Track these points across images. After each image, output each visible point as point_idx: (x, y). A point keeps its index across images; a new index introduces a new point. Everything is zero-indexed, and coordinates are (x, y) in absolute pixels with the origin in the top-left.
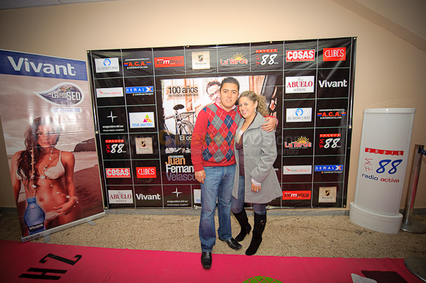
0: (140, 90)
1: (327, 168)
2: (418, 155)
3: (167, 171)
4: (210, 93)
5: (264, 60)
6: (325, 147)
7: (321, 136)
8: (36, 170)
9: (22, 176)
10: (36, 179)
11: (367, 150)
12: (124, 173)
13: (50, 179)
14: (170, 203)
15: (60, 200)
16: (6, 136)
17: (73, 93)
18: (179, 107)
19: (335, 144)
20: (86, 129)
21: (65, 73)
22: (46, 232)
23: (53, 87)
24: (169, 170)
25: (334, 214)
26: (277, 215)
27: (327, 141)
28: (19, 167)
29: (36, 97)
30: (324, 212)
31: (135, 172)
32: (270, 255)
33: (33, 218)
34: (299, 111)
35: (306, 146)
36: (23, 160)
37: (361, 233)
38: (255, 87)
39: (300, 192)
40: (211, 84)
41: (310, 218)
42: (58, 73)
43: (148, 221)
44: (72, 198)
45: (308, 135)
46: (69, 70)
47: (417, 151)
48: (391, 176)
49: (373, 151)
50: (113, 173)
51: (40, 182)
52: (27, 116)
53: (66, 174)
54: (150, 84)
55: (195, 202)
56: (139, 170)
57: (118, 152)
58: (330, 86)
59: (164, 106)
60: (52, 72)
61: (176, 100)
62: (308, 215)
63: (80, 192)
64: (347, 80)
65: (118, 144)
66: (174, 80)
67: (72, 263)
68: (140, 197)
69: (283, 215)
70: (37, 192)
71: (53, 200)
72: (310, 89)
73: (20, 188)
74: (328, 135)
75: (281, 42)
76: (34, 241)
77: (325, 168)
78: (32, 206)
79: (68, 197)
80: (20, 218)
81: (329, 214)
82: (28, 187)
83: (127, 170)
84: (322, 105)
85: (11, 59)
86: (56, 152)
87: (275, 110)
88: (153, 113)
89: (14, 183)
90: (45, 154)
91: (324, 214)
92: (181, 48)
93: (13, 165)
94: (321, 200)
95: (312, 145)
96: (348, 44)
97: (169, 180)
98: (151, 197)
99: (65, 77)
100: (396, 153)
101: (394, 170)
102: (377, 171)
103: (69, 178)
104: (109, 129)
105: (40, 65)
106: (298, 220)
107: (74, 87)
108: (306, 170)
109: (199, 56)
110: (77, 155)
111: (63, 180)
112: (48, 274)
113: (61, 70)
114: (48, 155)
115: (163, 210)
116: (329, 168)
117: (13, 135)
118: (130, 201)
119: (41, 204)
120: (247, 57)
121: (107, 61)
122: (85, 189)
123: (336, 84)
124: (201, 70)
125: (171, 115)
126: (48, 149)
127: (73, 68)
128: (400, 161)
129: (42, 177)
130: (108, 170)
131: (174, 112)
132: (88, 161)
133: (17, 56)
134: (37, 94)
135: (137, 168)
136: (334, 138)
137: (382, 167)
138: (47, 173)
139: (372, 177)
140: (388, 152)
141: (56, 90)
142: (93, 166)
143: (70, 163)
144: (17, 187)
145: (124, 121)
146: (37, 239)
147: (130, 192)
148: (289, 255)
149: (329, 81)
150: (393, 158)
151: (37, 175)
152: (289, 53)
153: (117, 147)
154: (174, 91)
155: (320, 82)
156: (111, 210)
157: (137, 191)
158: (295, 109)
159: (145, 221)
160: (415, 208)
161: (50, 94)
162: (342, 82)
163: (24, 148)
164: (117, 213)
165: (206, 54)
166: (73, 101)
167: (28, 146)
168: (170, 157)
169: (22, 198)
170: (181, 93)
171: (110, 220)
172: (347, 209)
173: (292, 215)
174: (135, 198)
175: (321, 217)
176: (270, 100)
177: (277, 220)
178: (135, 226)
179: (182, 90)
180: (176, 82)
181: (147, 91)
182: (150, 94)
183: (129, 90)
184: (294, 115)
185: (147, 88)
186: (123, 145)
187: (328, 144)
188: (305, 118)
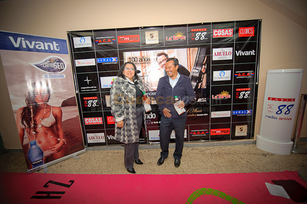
0: (107, 60)
2: (303, 101)
4: (159, 62)
5: (198, 37)
6: (240, 98)
7: (237, 90)
8: (35, 121)
9: (25, 126)
10: (35, 128)
11: (269, 99)
12: (98, 121)
13: (46, 127)
15: (53, 142)
16: (12, 97)
17: (58, 63)
19: (247, 95)
20: (69, 90)
21: (52, 49)
22: (45, 165)
23: (44, 59)
25: (245, 144)
26: (207, 146)
27: (241, 93)
28: (22, 119)
29: (32, 67)
30: (239, 142)
31: (106, 120)
32: (207, 173)
33: (35, 156)
34: (222, 72)
35: (227, 98)
36: (25, 114)
37: (266, 155)
38: (191, 56)
39: (222, 130)
40: (159, 55)
41: (230, 147)
42: (47, 48)
43: (117, 154)
44: (62, 140)
45: (228, 89)
46: (54, 46)
47: (303, 98)
48: (286, 116)
49: (274, 99)
50: (89, 121)
51: (38, 130)
52: (25, 82)
53: (56, 123)
54: (115, 56)
55: (150, 139)
56: (109, 118)
57: (93, 106)
58: (243, 55)
60: (42, 48)
62: (228, 145)
63: (67, 135)
64: (255, 50)
65: (93, 100)
66: (132, 52)
67: (68, 186)
68: (110, 137)
69: (211, 146)
70: (36, 137)
71: (48, 142)
72: (230, 57)
73: (24, 135)
74: (242, 89)
75: (209, 24)
76: (37, 172)
77: (239, 112)
78: (34, 147)
79: (59, 139)
80: (25, 156)
81: (242, 143)
82: (29, 133)
83: (100, 119)
84: (238, 68)
85: (11, 38)
86: (49, 107)
87: (205, 73)
89: (19, 130)
90: (41, 109)
91: (239, 144)
92: (137, 28)
93: (18, 118)
94: (237, 134)
95: (231, 96)
96: (256, 24)
99: (53, 52)
100: (290, 100)
101: (288, 112)
102: (277, 113)
103: (59, 126)
104: (85, 89)
105: (33, 43)
106: (222, 149)
107: (59, 59)
108: (227, 114)
109: (151, 35)
110: (63, 109)
111: (55, 127)
112: (51, 195)
113: (49, 46)
114: (42, 110)
116: (243, 112)
117: (17, 96)
118: (103, 141)
119: (40, 145)
120: (185, 34)
121: (82, 39)
122: (70, 133)
123: (247, 53)
124: (152, 45)
126: (43, 106)
127: (58, 45)
128: (292, 105)
129: (39, 126)
130: (86, 119)
132: (71, 113)
133: (16, 36)
134: (33, 64)
135: (107, 117)
136: (246, 91)
137: (280, 110)
138: (43, 123)
139: (273, 117)
140: (285, 100)
141: (46, 61)
142: (75, 116)
143: (59, 115)
144: (22, 134)
145: (97, 83)
146: (38, 171)
147: (103, 134)
148: (220, 172)
149: (243, 51)
150: (288, 103)
151: (36, 125)
152: (215, 32)
153: (92, 102)
154: (133, 60)
155: (236, 52)
156: (90, 148)
157: (108, 133)
158: (220, 72)
159: (115, 154)
160: (301, 137)
161: (42, 64)
162: (251, 52)
163: (25, 105)
164: (94, 150)
165: (156, 33)
166: (59, 70)
167: (28, 104)
169: (26, 141)
170: (138, 62)
171: (90, 154)
172: (254, 140)
173: (217, 145)
174: (106, 138)
175: (237, 146)
176: (201, 65)
177: (208, 149)
178: (109, 158)
179: (138, 60)
180: (134, 54)
181: (113, 61)
182: (115, 63)
183: (100, 60)
184: (218, 76)
185: (113, 59)
186: (97, 101)
187: (242, 95)
188: (226, 78)
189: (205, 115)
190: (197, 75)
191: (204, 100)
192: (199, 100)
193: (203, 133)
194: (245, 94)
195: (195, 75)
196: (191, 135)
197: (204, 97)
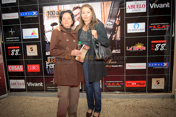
0: (29, 14)
1: (157, 65)
3: (47, 67)
6: (155, 50)
12: (19, 68)
14: (49, 89)
18: (54, 24)
19: (163, 47)
24: (49, 67)
25: (163, 98)
26: (122, 97)
27: (156, 45)
30: (156, 96)
31: (26, 68)
34: (136, 25)
35: (141, 50)
38: (105, 9)
39: (138, 82)
40: (75, 9)
41: (146, 100)
43: (34, 101)
45: (143, 41)
54: (35, 10)
56: (29, 67)
57: (16, 54)
58: (157, 7)
59: (45, 24)
61: (52, 20)
62: (144, 98)
64: (170, 3)
65: (16, 49)
66: (51, 7)
68: (30, 84)
69: (126, 98)
72: (144, 10)
74: (157, 42)
77: (156, 64)
81: (159, 97)
83: (21, 66)
84: (152, 20)
87: (119, 25)
88: (37, 29)
91: (156, 97)
94: (153, 87)
95: (146, 48)
97: (48, 73)
98: (37, 85)
104: (10, 39)
106: (137, 102)
108: (142, 66)
115: (45, 93)
116: (159, 65)
118: (23, 87)
123: (162, 6)
125: (49, 30)
130: (10, 67)
131: (51, 28)
135: (27, 65)
136: (162, 43)
145: (19, 34)
147: (23, 81)
153: (15, 52)
154: (51, 14)
155: (150, 4)
156: (12, 93)
157: (28, 80)
159: (33, 101)
162: (166, 4)
164: (15, 95)
168: (49, 58)
170: (56, 15)
171: (10, 99)
172: (173, 94)
173: (133, 98)
174: (26, 85)
175: (153, 100)
176: (115, 18)
177: (122, 101)
178: (26, 104)
179: (56, 13)
180: (52, 8)
181: (34, 14)
182: (36, 16)
183: (22, 14)
184: (133, 28)
185: (34, 12)
186: (18, 50)
187: (157, 48)
188: (141, 30)
189: (120, 66)
190: (111, 27)
191: (118, 51)
192: (114, 51)
193: (118, 84)
194: (160, 46)
195: (109, 27)
196: (105, 86)
197: (118, 49)
